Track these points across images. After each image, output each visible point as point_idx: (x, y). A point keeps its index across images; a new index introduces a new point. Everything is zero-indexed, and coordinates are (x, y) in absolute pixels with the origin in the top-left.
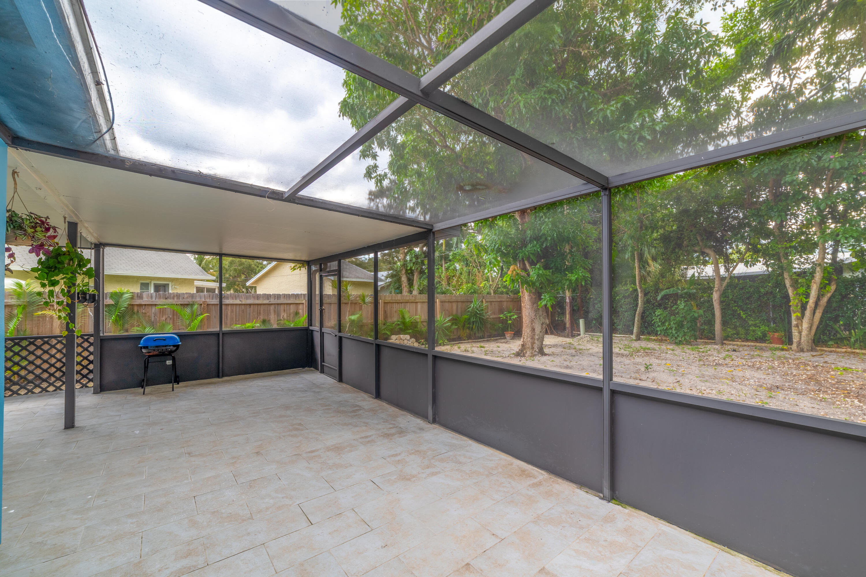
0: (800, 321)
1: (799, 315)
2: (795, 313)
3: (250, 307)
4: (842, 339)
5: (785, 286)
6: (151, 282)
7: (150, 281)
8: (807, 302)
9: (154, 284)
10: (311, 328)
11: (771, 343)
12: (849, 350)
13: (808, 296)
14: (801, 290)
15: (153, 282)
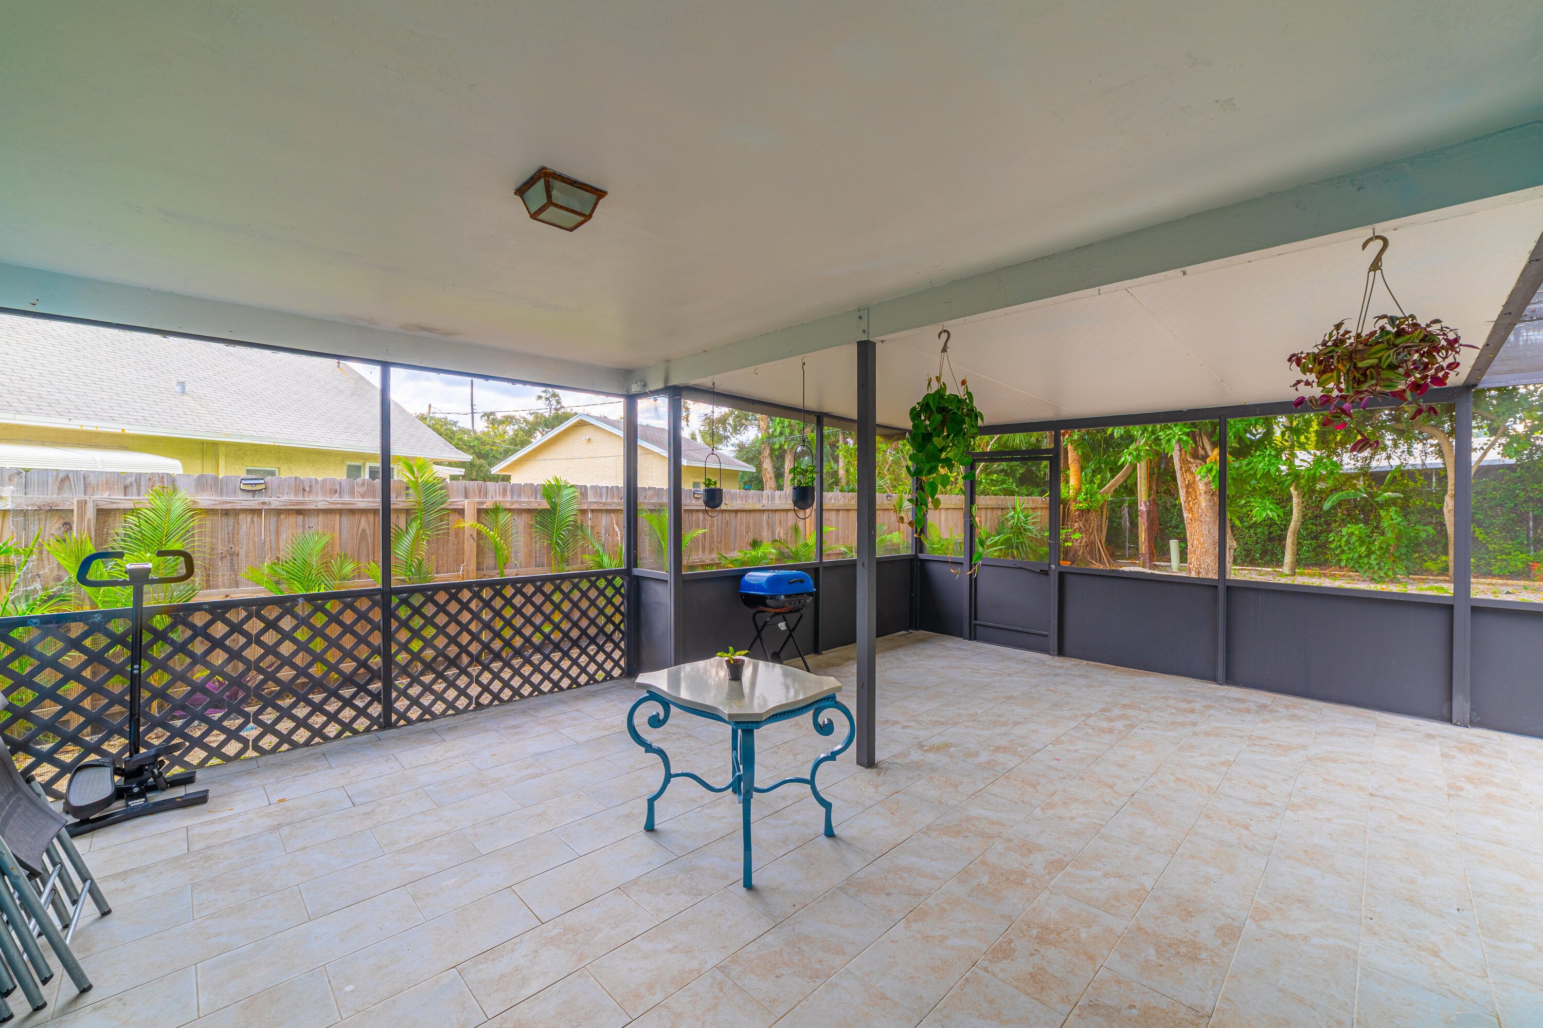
3: (736, 517)
6: (364, 464)
7: (363, 461)
9: (370, 467)
10: (921, 556)
15: (368, 465)
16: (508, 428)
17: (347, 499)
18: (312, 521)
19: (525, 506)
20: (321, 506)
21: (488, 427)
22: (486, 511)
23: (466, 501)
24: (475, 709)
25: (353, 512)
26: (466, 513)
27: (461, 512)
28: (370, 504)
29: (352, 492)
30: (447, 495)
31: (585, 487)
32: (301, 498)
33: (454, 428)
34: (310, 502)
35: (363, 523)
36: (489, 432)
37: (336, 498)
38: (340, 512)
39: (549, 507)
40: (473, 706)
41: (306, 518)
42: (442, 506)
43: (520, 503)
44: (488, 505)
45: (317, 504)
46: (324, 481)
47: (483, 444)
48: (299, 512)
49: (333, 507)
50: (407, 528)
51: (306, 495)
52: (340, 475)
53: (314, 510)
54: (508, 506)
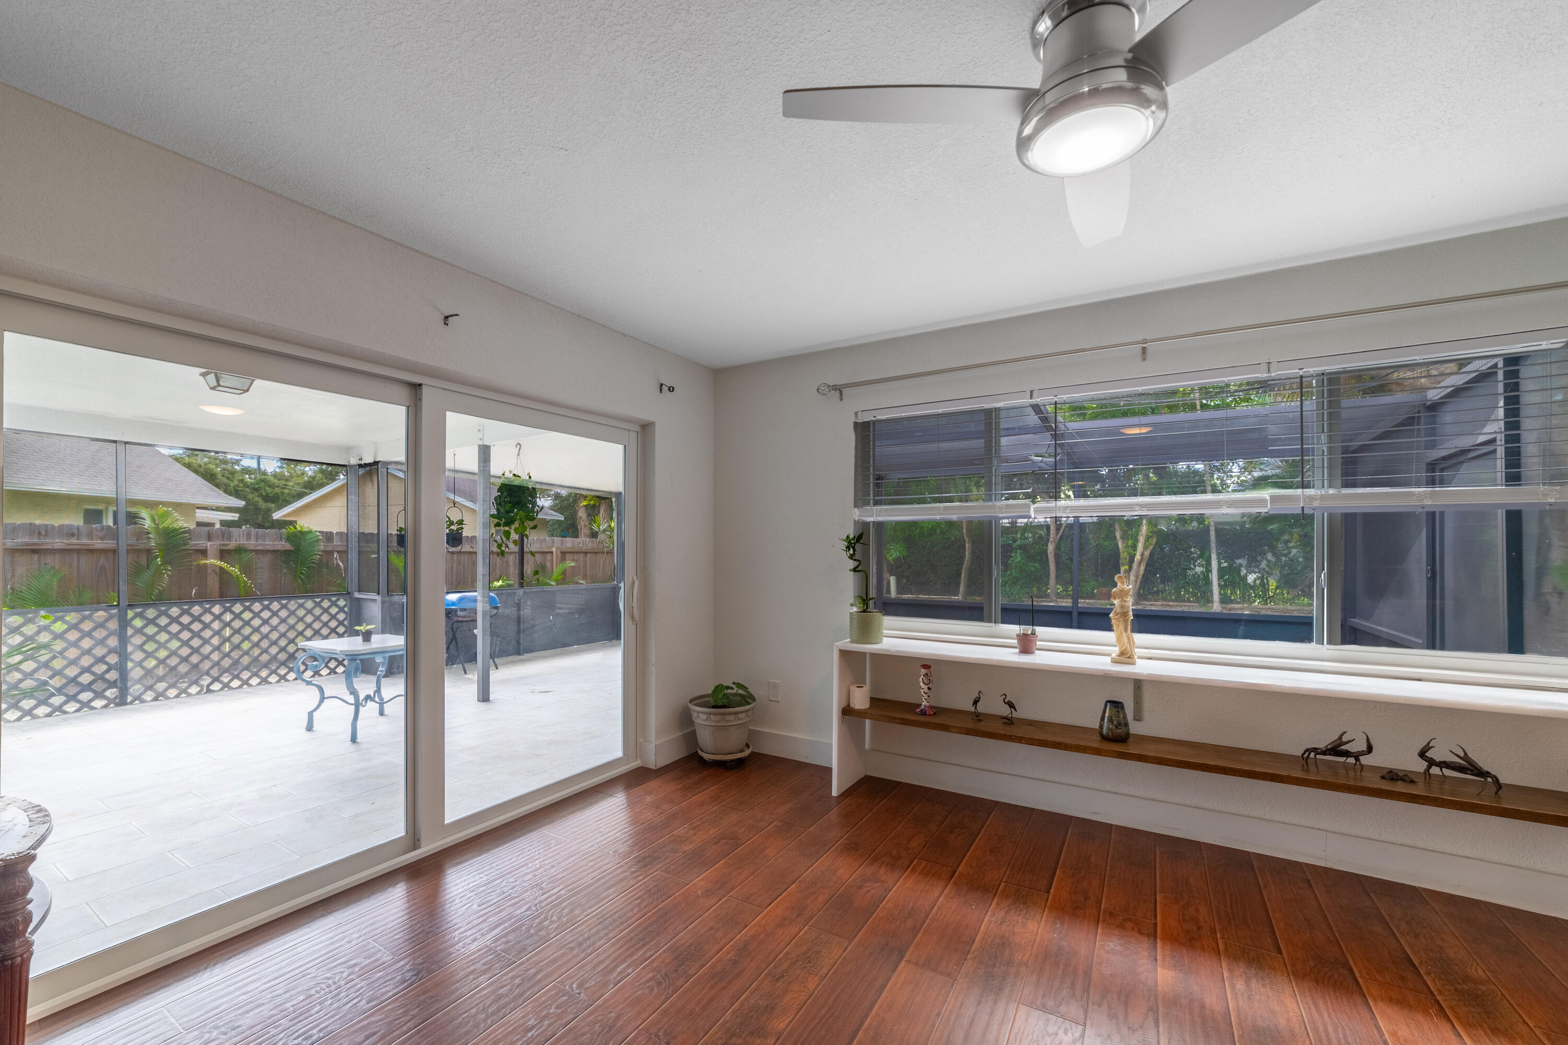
0: (1127, 575)
1: (1127, 568)
2: (1123, 566)
4: (1157, 593)
5: (1115, 538)
6: (107, 509)
7: (106, 505)
8: (1135, 555)
9: (113, 511)
11: (1099, 599)
12: (1164, 603)
13: (1135, 550)
14: (1130, 543)
15: (111, 510)
16: (307, 469)
17: (85, 541)
18: (49, 559)
19: (270, 548)
20: (57, 546)
21: (281, 467)
22: (229, 551)
23: (209, 544)
24: (205, 693)
25: (91, 551)
26: (208, 552)
27: (204, 553)
28: (110, 546)
29: (90, 535)
30: (190, 539)
31: (331, 533)
32: (36, 541)
33: (236, 467)
34: (47, 543)
35: (102, 560)
36: (283, 472)
37: (74, 541)
38: (78, 551)
39: (293, 549)
40: (205, 690)
41: (42, 558)
42: (184, 548)
43: (264, 545)
44: (232, 545)
45: (55, 545)
46: (60, 526)
47: (272, 486)
48: (34, 551)
49: (70, 547)
50: (148, 565)
51: (42, 537)
52: (77, 520)
53: (51, 549)
54: (252, 548)
